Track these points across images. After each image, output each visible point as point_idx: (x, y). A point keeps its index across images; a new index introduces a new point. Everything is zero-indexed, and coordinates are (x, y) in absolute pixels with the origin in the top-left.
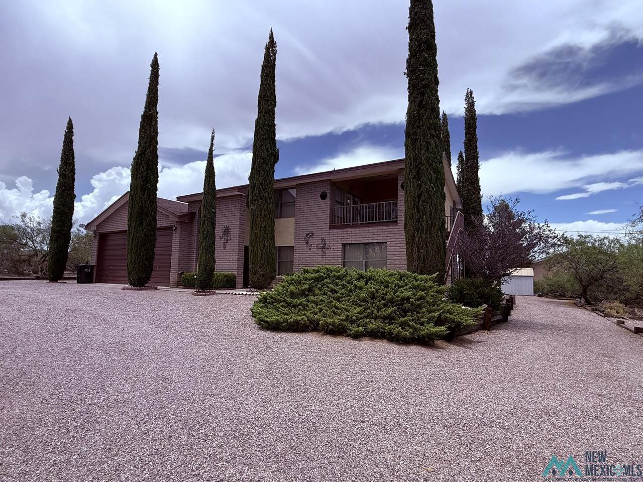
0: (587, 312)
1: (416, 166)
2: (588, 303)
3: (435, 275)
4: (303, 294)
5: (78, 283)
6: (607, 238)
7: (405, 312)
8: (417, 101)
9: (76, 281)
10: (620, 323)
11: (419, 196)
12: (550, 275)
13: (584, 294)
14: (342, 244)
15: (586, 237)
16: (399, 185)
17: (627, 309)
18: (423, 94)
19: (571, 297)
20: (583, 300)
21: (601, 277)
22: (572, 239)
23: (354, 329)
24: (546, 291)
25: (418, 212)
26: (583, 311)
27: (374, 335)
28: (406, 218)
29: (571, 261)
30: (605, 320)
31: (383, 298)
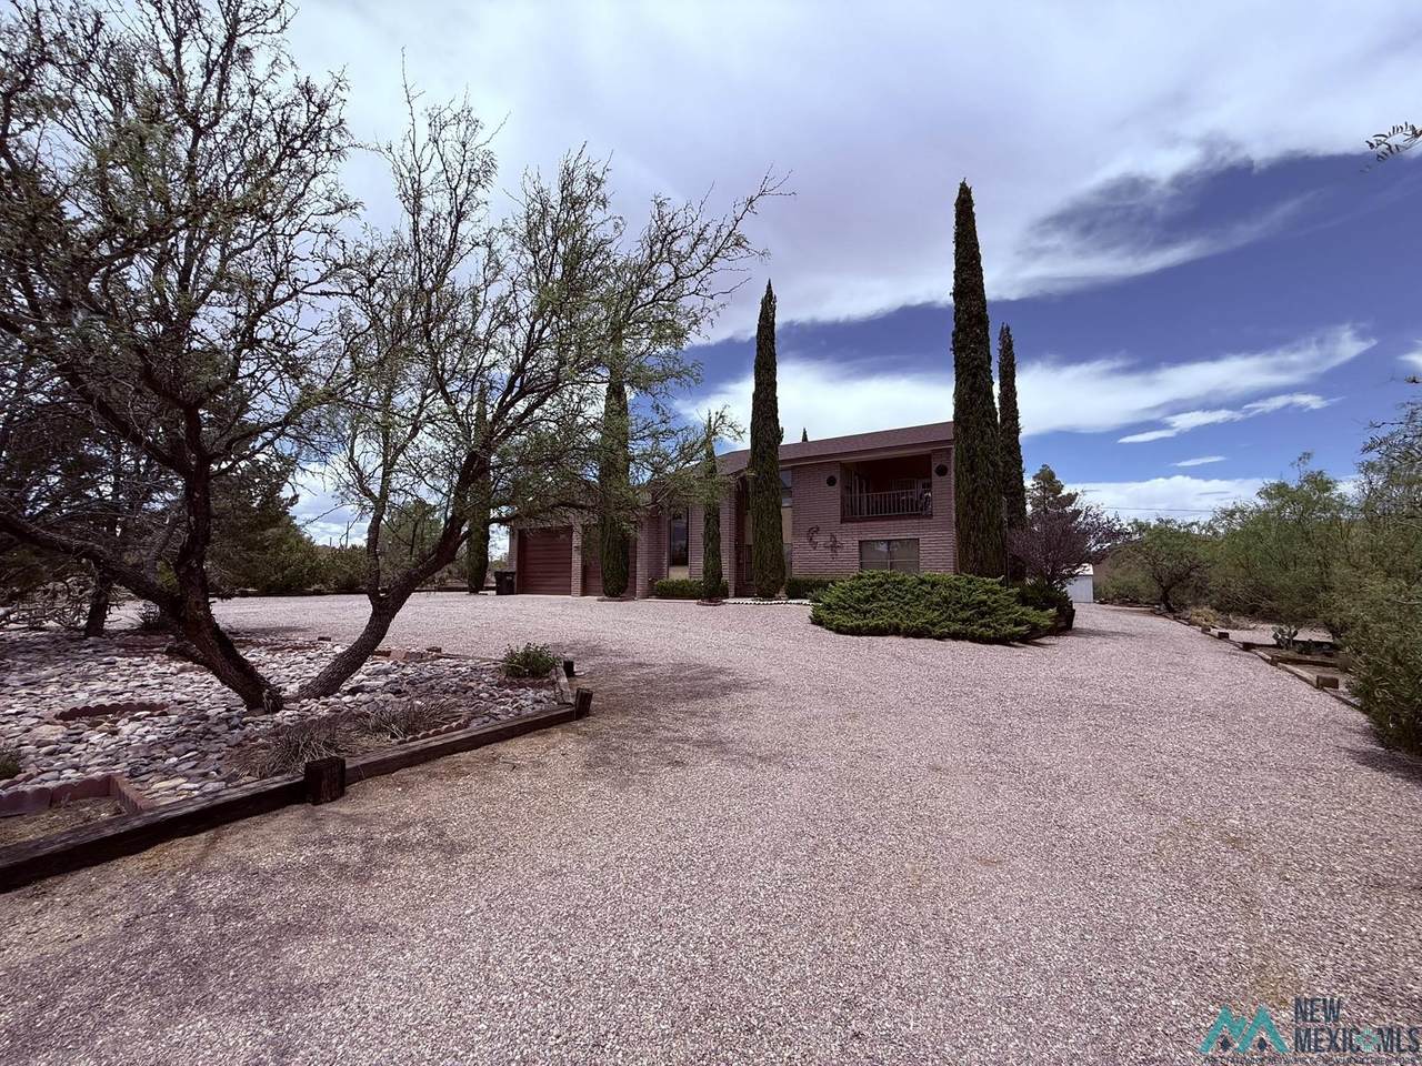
0: (1168, 621)
1: (969, 458)
2: (1170, 610)
3: (1001, 578)
4: (867, 600)
5: (498, 594)
6: (1196, 524)
7: (983, 615)
8: (969, 383)
9: (495, 592)
10: (1205, 630)
11: (975, 491)
12: (1117, 573)
13: (1165, 599)
14: (860, 542)
15: (1168, 522)
16: (934, 469)
17: (1219, 615)
18: (975, 376)
19: (1147, 603)
20: (1163, 607)
21: (1188, 574)
22: (1149, 524)
23: (938, 631)
24: (1111, 596)
25: (973, 508)
26: (1162, 619)
27: (956, 636)
28: (957, 515)
29: (1147, 555)
30: (1188, 628)
31: (958, 603)
